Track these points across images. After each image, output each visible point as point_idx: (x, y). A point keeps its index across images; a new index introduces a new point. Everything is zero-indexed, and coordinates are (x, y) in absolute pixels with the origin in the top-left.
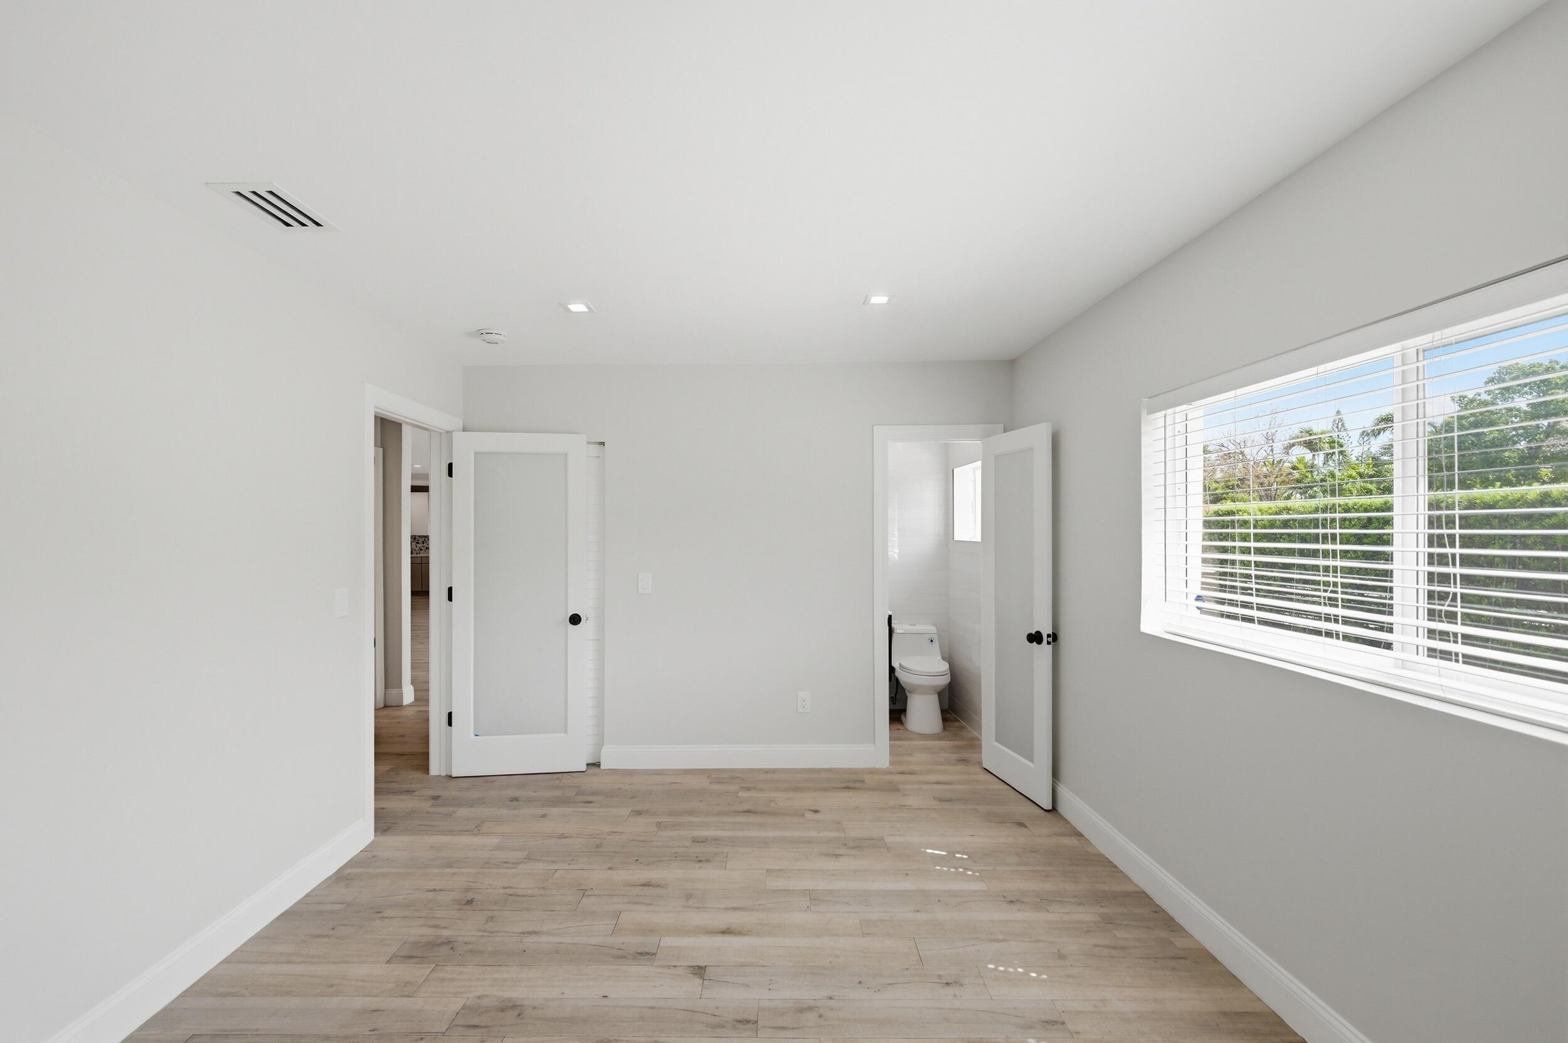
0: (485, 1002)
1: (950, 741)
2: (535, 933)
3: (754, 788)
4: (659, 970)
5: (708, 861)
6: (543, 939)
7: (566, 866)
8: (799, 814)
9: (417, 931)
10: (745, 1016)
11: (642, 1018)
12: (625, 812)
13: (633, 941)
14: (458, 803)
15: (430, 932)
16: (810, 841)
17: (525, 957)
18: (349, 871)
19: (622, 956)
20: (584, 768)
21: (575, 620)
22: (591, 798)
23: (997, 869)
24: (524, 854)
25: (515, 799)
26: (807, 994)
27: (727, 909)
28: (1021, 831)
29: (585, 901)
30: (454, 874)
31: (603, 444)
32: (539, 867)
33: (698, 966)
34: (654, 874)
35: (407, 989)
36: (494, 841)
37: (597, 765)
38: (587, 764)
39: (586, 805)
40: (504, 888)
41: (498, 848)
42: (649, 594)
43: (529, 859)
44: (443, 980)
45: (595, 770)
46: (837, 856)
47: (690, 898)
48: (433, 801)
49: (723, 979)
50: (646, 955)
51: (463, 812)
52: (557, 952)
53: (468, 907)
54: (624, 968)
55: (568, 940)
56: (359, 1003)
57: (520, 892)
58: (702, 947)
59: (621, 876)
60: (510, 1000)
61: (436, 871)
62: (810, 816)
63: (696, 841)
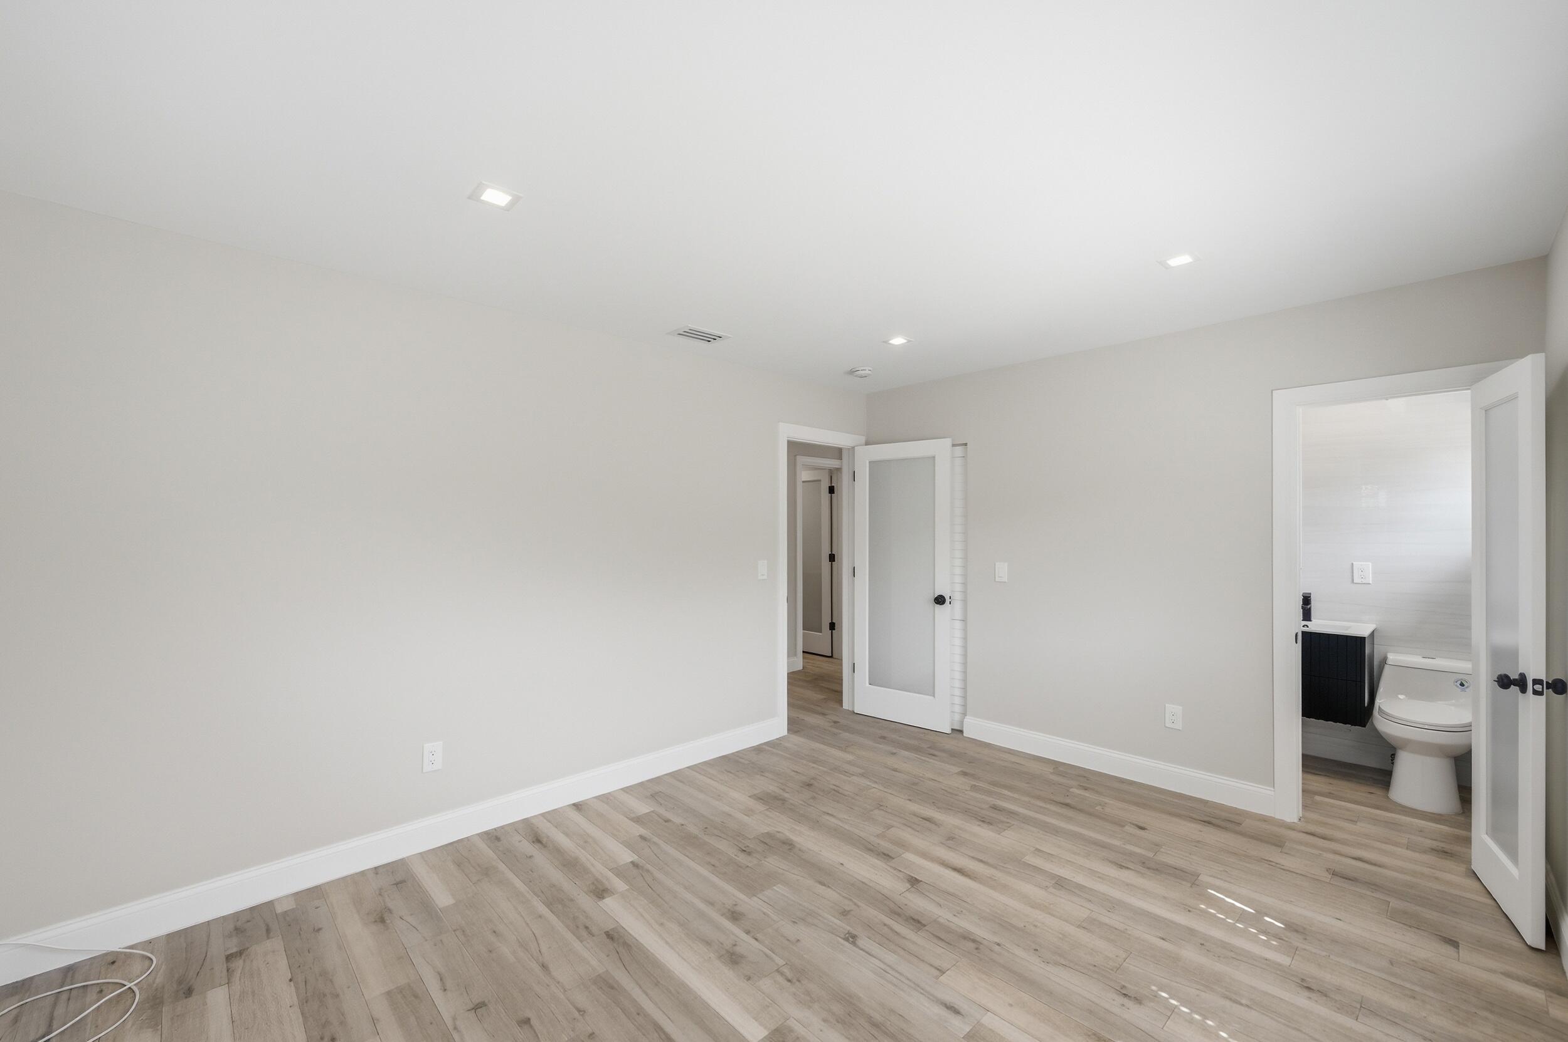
0: (778, 835)
1: (1451, 827)
2: (832, 815)
3: (1093, 790)
4: (889, 868)
5: (990, 823)
6: (833, 820)
7: (881, 788)
8: (1120, 824)
9: (772, 788)
10: (920, 919)
11: (853, 885)
12: (956, 769)
13: (885, 845)
14: (847, 729)
15: (781, 792)
16: (1104, 846)
17: (815, 824)
18: (764, 746)
19: (871, 849)
20: (949, 731)
21: (940, 600)
22: (936, 753)
23: (1331, 957)
24: (862, 771)
25: (884, 738)
26: (980, 932)
27: (973, 858)
28: (1449, 950)
29: (876, 812)
30: (813, 767)
31: (966, 444)
32: (864, 782)
33: (916, 878)
34: (937, 815)
35: (749, 812)
36: (850, 757)
37: (961, 732)
38: (952, 729)
39: (930, 756)
40: (835, 785)
41: (849, 763)
42: (1005, 582)
43: (862, 775)
44: (767, 816)
45: (958, 735)
46: (1121, 867)
47: (951, 840)
48: (833, 724)
49: (927, 894)
50: (886, 856)
51: (846, 735)
52: (835, 830)
53: (807, 787)
54: (867, 856)
55: (846, 827)
56: (727, 809)
57: (841, 791)
58: (929, 870)
59: (914, 807)
60: (791, 840)
61: (805, 762)
62: (1130, 829)
63: (994, 808)
